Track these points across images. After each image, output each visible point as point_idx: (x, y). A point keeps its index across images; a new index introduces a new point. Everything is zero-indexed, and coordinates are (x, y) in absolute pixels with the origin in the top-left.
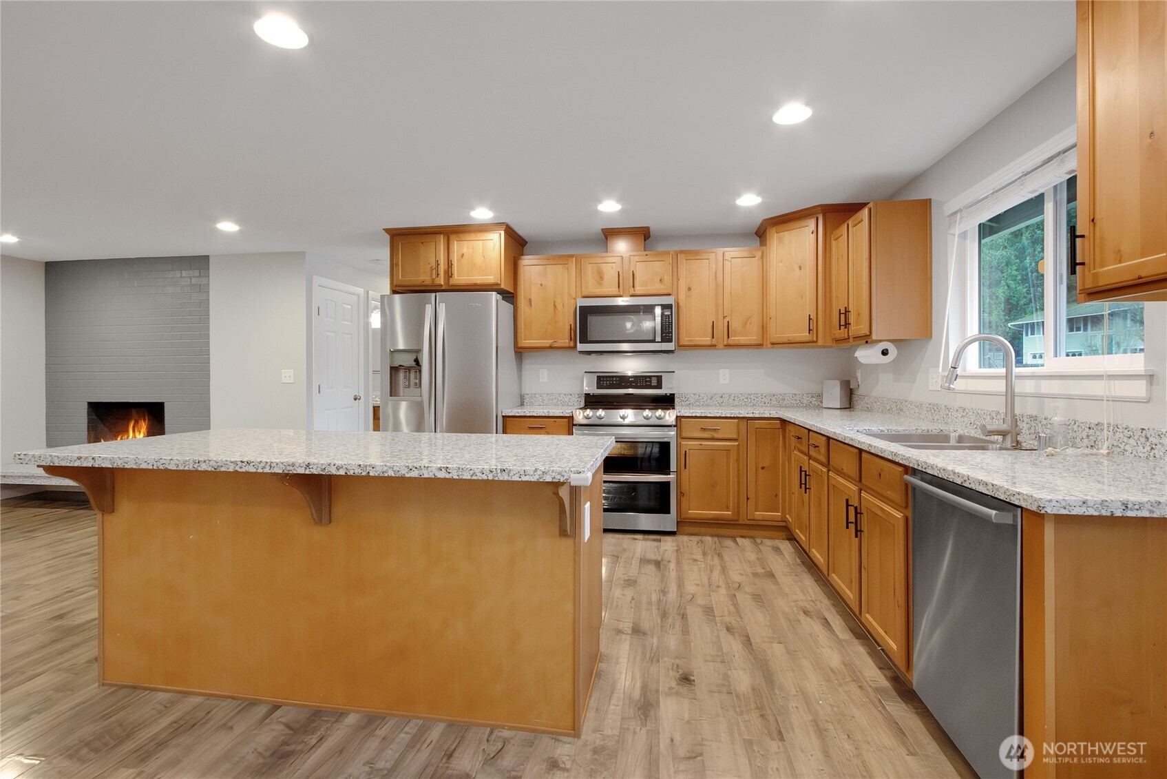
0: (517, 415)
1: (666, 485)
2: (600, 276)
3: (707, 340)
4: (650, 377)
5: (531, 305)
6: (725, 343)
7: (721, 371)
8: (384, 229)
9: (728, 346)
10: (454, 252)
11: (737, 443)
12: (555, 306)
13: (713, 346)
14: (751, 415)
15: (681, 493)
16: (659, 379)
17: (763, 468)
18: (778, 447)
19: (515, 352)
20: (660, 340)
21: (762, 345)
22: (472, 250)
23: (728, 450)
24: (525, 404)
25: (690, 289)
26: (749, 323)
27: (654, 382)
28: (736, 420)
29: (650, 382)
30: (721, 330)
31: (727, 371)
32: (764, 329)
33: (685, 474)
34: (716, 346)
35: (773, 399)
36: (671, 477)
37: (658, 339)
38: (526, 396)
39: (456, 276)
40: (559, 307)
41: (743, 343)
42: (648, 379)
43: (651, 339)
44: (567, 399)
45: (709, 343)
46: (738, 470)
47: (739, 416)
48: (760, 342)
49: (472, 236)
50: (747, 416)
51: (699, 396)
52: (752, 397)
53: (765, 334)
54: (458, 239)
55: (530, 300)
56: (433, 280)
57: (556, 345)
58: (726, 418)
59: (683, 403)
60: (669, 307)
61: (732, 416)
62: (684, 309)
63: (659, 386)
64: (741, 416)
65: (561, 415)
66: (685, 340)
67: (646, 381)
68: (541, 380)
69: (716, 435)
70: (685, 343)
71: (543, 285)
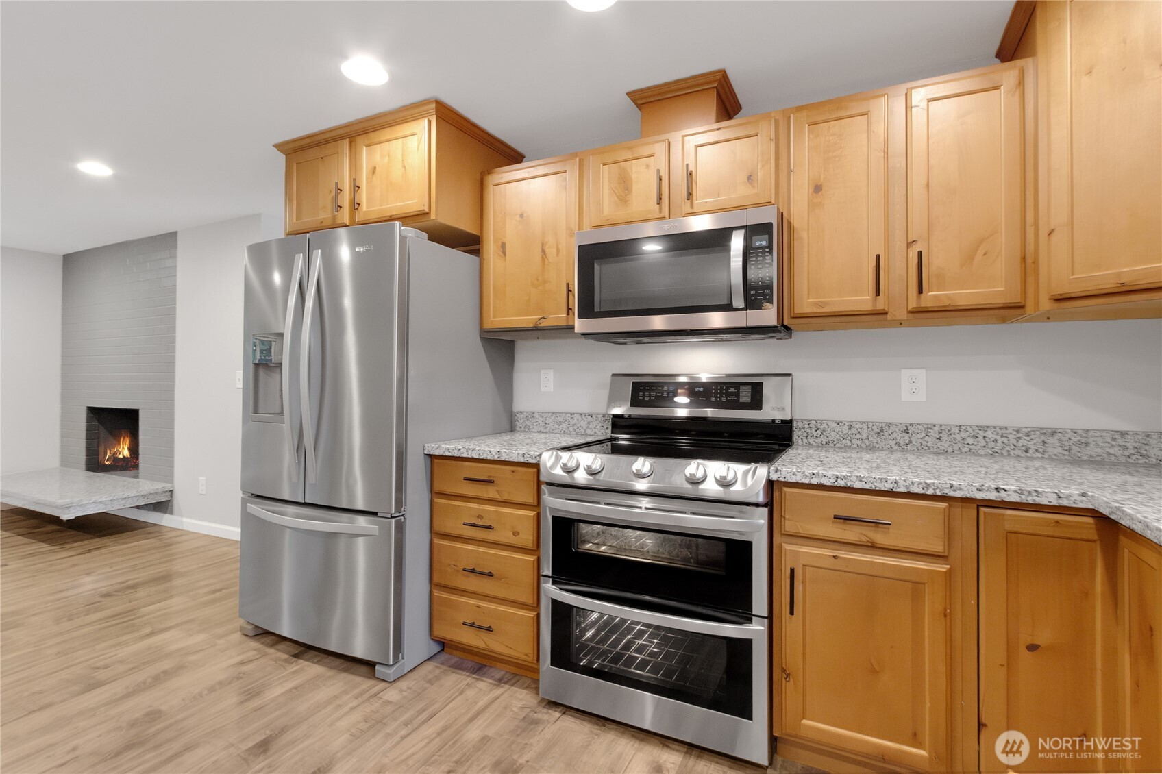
0: (447, 454)
1: (742, 648)
2: (624, 186)
3: (863, 300)
4: (737, 385)
5: (504, 253)
6: (913, 304)
7: (906, 374)
8: (275, 146)
9: (920, 313)
10: (362, 165)
11: (944, 568)
12: (543, 251)
13: (877, 316)
14: (992, 496)
15: (784, 670)
16: (757, 389)
17: (1032, 648)
18: (1087, 594)
19: (482, 338)
20: (742, 305)
21: (1022, 307)
22: (386, 159)
23: (916, 585)
24: (518, 428)
25: (818, 189)
26: (980, 252)
27: (745, 396)
28: (943, 505)
29: (737, 395)
30: (899, 272)
31: (921, 374)
32: (1027, 264)
33: (791, 627)
34: (886, 313)
35: (1052, 441)
36: (755, 630)
37: (739, 302)
38: (520, 416)
39: (364, 207)
40: (551, 252)
41: (962, 303)
42: (732, 390)
43: (725, 302)
44: (584, 424)
45: (868, 307)
46: (950, 641)
47: (952, 494)
48: (1016, 299)
49: (386, 134)
50: (979, 495)
51: (850, 427)
52: (989, 434)
53: (1030, 279)
54: (366, 142)
55: (503, 245)
56: (334, 218)
57: (545, 324)
58: (909, 495)
59: (811, 441)
60: (765, 228)
61: (930, 492)
62: (804, 235)
63: (756, 404)
64: (958, 494)
65: (522, 460)
66: (805, 302)
67: (728, 394)
68: (543, 389)
69: (880, 538)
70: (808, 310)
71: (525, 215)
